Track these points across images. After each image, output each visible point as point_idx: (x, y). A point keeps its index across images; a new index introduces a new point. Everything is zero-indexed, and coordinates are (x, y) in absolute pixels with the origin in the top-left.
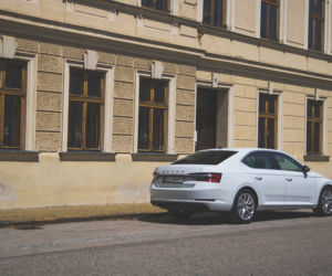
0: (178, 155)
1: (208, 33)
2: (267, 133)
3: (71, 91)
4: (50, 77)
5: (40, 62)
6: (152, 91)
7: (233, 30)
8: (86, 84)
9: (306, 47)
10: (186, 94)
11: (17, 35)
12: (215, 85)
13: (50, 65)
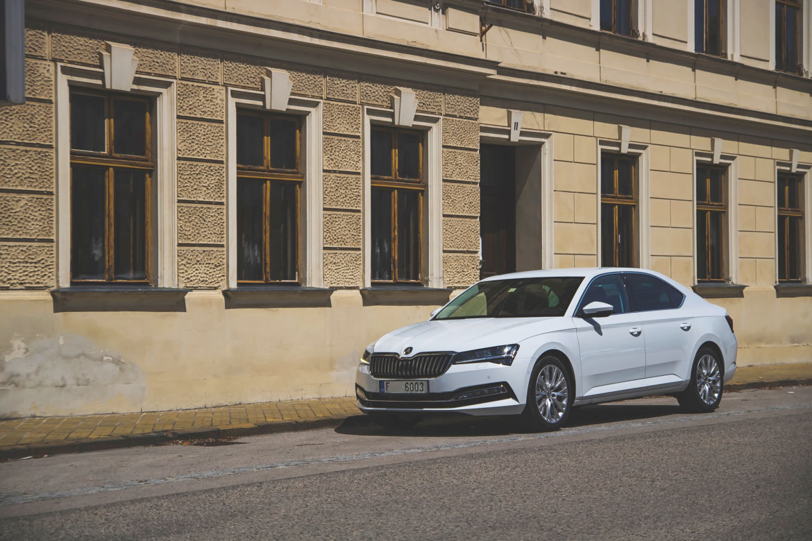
0: (450, 290)
1: (500, 24)
2: (618, 238)
3: (240, 159)
4: (201, 129)
5: (181, 96)
6: (395, 153)
7: (547, 15)
8: (267, 140)
9: (690, 47)
10: (461, 157)
11: (136, 41)
12: (515, 137)
13: (200, 103)
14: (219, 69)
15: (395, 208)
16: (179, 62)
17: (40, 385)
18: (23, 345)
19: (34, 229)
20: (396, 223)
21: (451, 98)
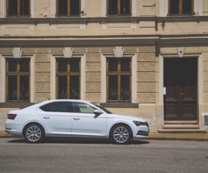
1: (172, 21)
5: (37, 57)
7: (201, 14)
8: (68, 65)
10: (146, 64)
12: (181, 55)
13: (42, 59)
14: (49, 50)
15: (119, 80)
16: (36, 50)
20: (119, 84)
21: (141, 48)
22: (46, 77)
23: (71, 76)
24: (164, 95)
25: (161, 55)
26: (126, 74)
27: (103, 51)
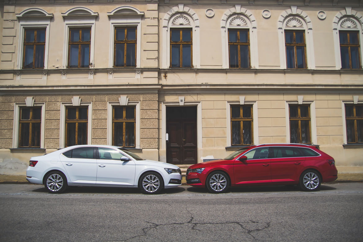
1: (174, 73)
2: (243, 131)
4: (53, 112)
5: (47, 106)
6: (124, 113)
7: (199, 67)
8: (77, 113)
9: (283, 67)
10: (149, 112)
12: (182, 104)
13: (53, 107)
14: (60, 98)
15: (124, 127)
16: (47, 98)
17: (6, 168)
18: (2, 160)
19: (8, 136)
20: (124, 131)
21: (145, 96)
22: (56, 124)
23: (79, 123)
24: (167, 141)
25: (164, 103)
26: (131, 121)
27: (109, 99)
